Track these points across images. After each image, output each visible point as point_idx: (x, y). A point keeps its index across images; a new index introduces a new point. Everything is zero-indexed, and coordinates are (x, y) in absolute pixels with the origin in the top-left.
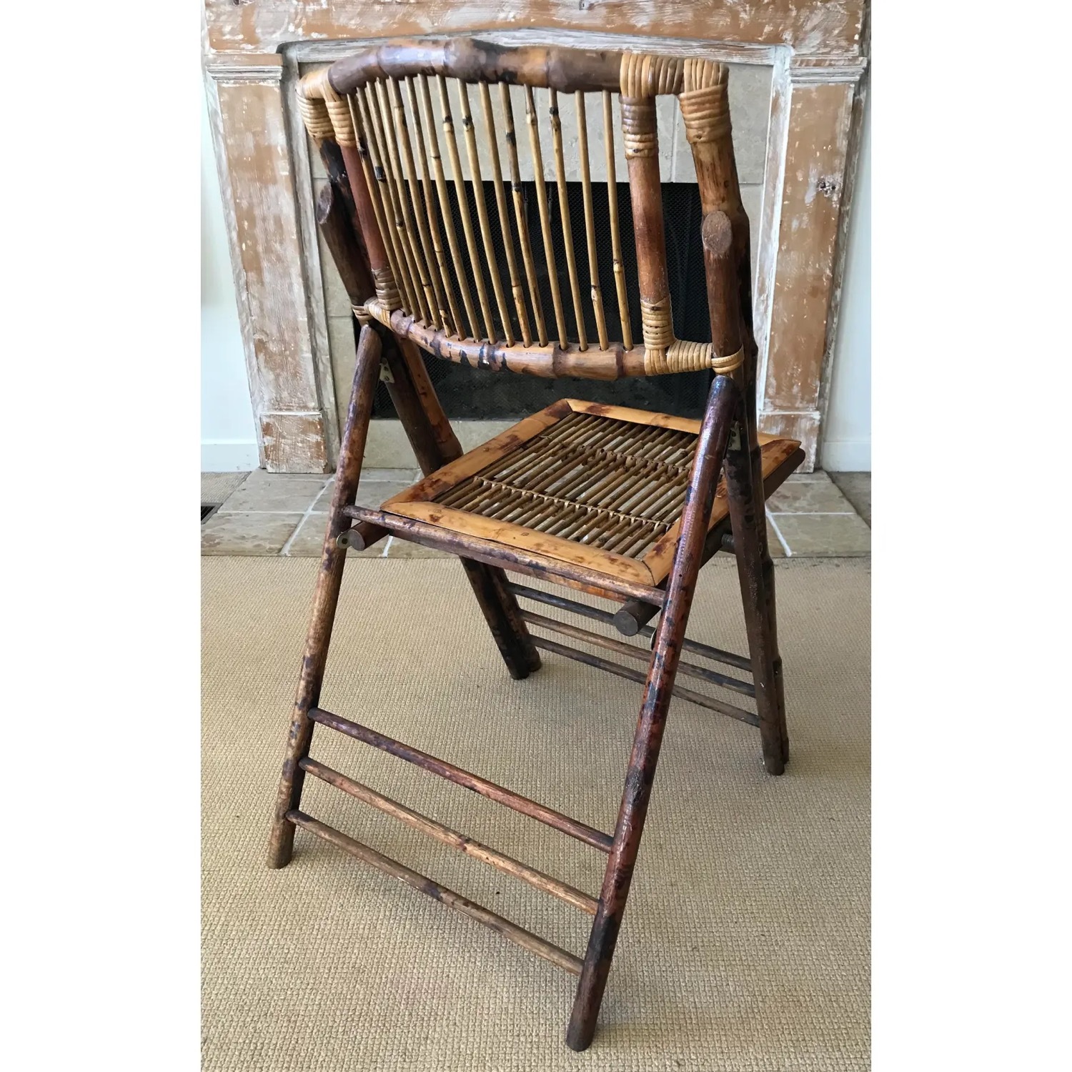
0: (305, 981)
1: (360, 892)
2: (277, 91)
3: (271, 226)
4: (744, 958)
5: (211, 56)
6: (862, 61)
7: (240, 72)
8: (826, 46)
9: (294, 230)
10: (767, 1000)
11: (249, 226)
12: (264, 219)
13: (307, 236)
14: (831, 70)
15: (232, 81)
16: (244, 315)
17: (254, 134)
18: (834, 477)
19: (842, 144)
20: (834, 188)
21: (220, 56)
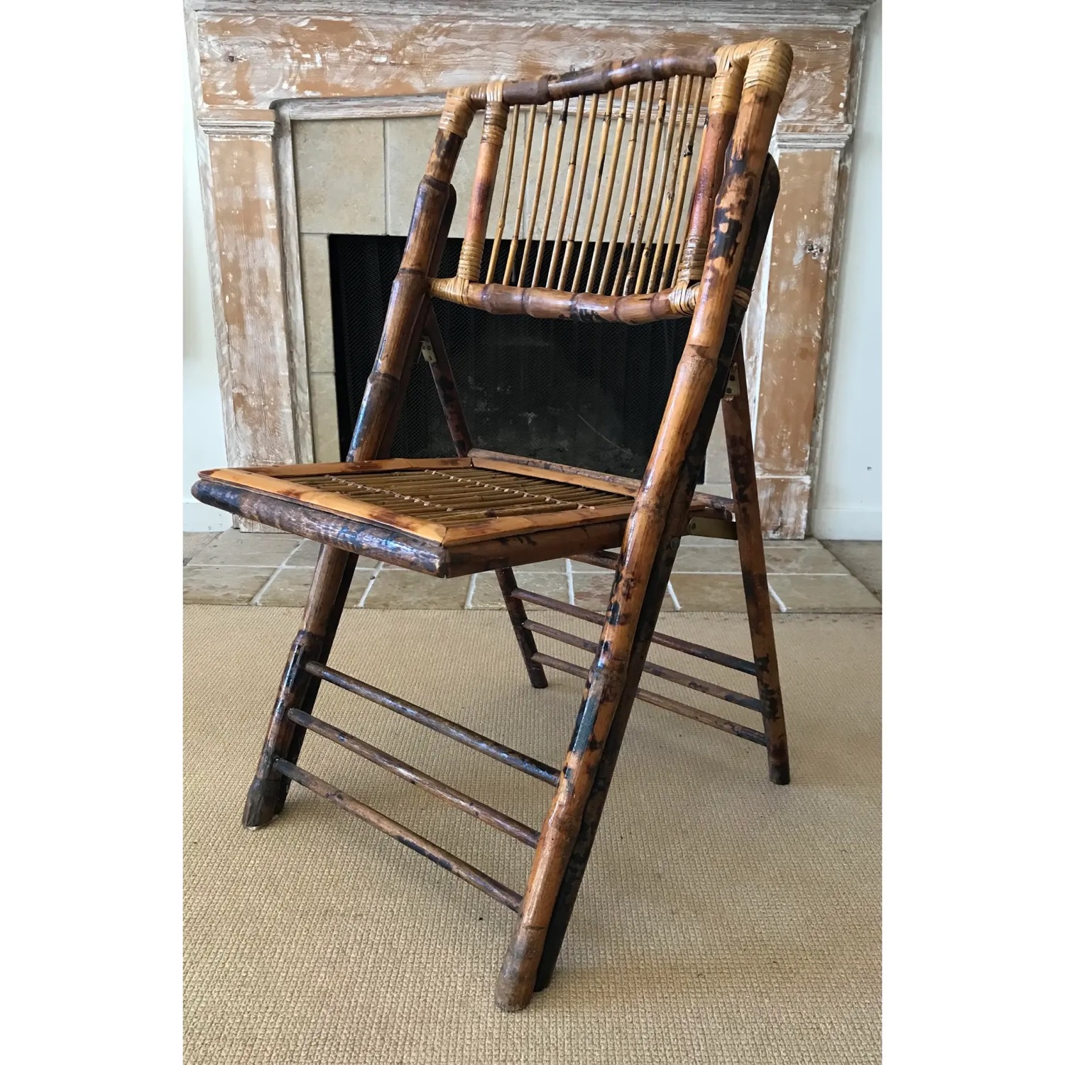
0: (265, 1005)
1: (327, 917)
2: (269, 146)
3: (256, 279)
4: (755, 985)
5: (203, 111)
6: (847, 128)
7: (232, 127)
8: (812, 113)
9: (279, 283)
10: (783, 1026)
11: (234, 278)
12: (249, 272)
13: (291, 291)
14: (817, 136)
15: (224, 136)
16: (224, 369)
17: (243, 188)
18: (826, 544)
19: (829, 208)
20: (821, 250)
21: (212, 110)
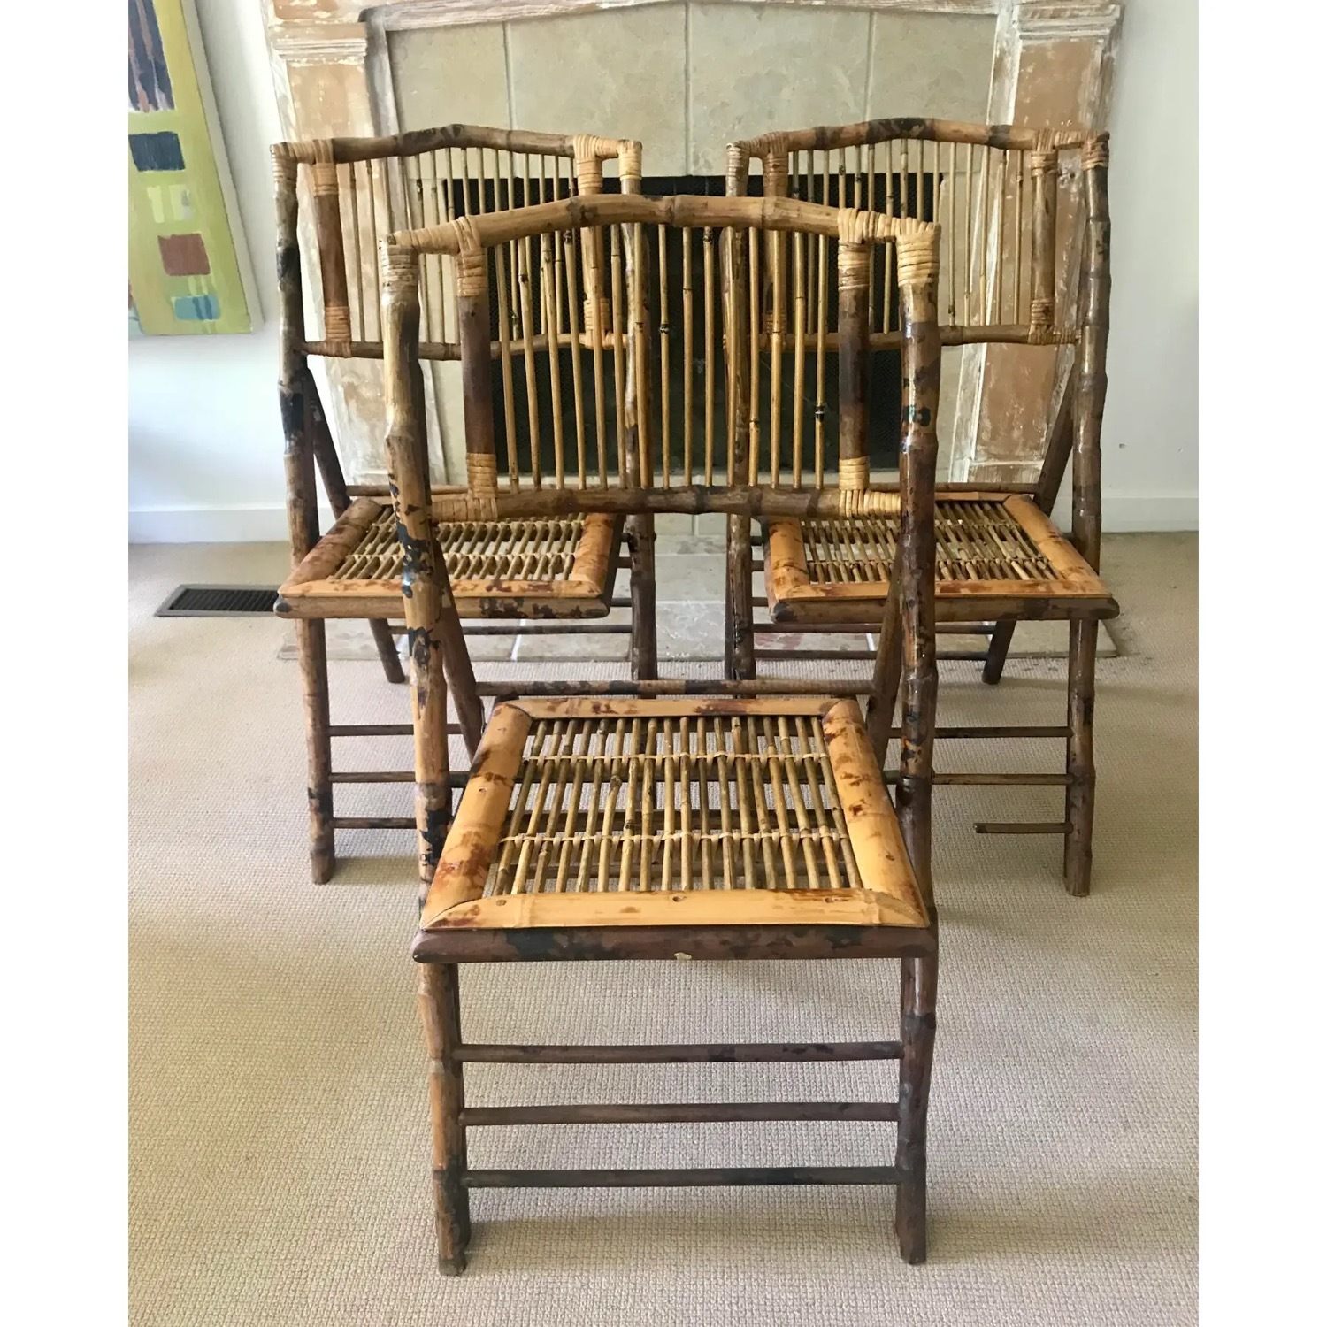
2: (361, 70)
5: (278, 29)
6: (1114, 10)
7: (316, 48)
14: (1074, 22)
15: (305, 60)
19: (1085, 119)
20: (1073, 176)
21: (288, 27)
